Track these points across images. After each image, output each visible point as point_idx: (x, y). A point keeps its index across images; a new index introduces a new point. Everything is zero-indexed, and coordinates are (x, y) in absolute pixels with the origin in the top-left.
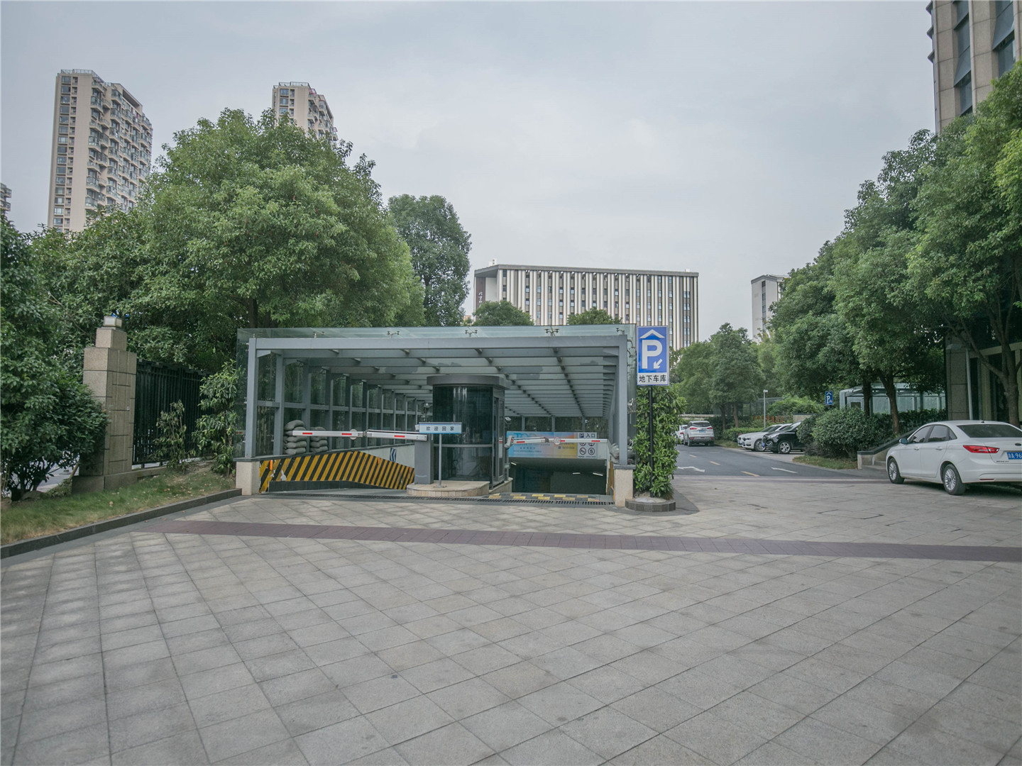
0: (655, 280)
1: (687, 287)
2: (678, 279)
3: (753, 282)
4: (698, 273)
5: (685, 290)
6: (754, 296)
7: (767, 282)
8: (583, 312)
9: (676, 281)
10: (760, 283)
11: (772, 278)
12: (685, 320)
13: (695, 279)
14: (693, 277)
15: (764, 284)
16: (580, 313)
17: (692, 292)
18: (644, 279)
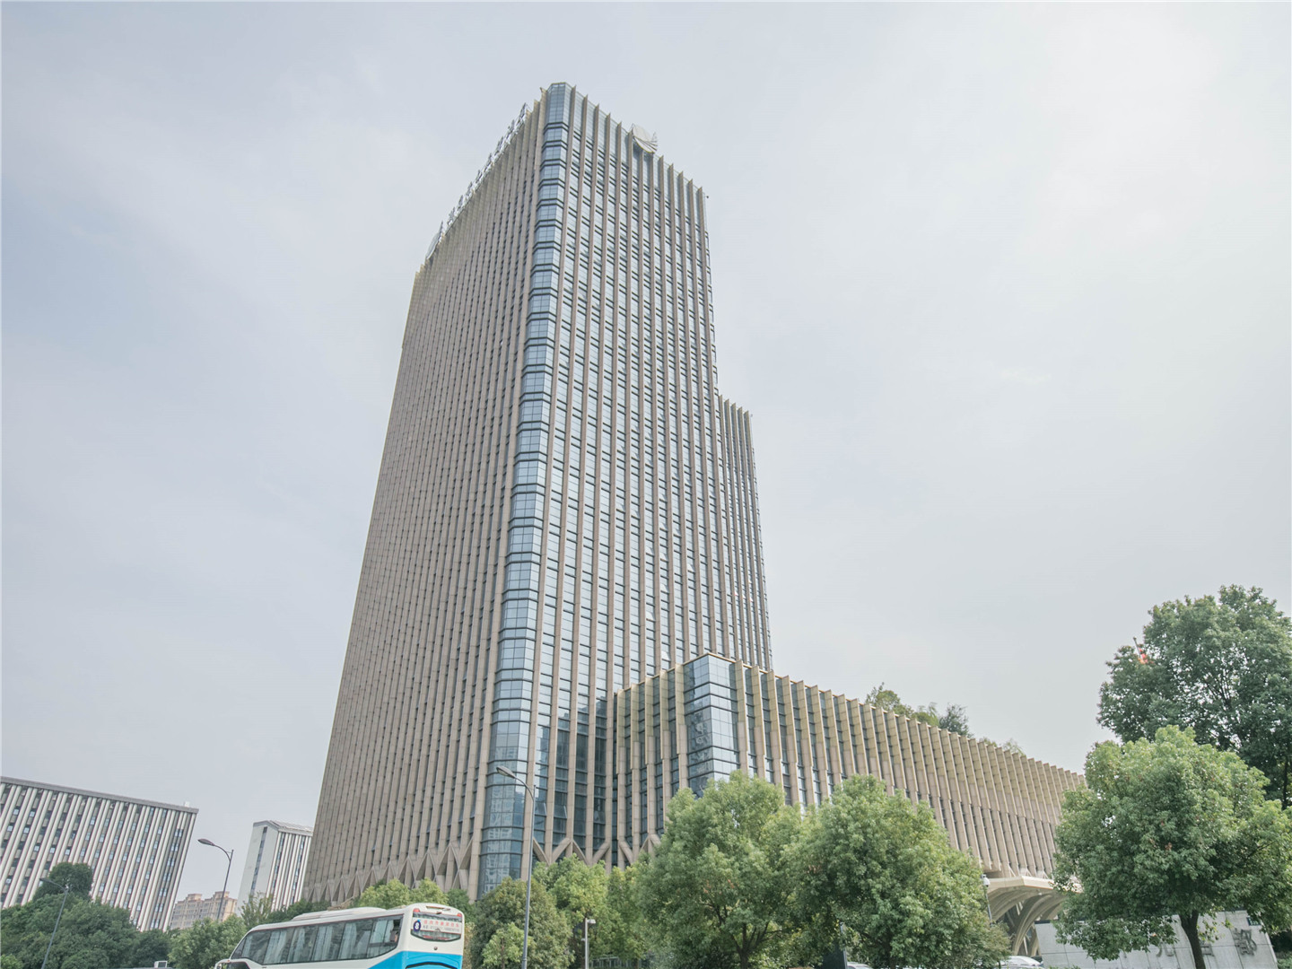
0: (146, 811)
1: (181, 825)
2: (173, 813)
3: (255, 824)
4: (198, 810)
5: (178, 827)
6: (253, 841)
7: (269, 829)
8: (80, 862)
9: (171, 815)
10: (261, 828)
11: (275, 826)
12: (161, 893)
13: (193, 816)
14: (191, 813)
15: (265, 830)
16: (75, 862)
17: (184, 832)
18: (132, 809)
